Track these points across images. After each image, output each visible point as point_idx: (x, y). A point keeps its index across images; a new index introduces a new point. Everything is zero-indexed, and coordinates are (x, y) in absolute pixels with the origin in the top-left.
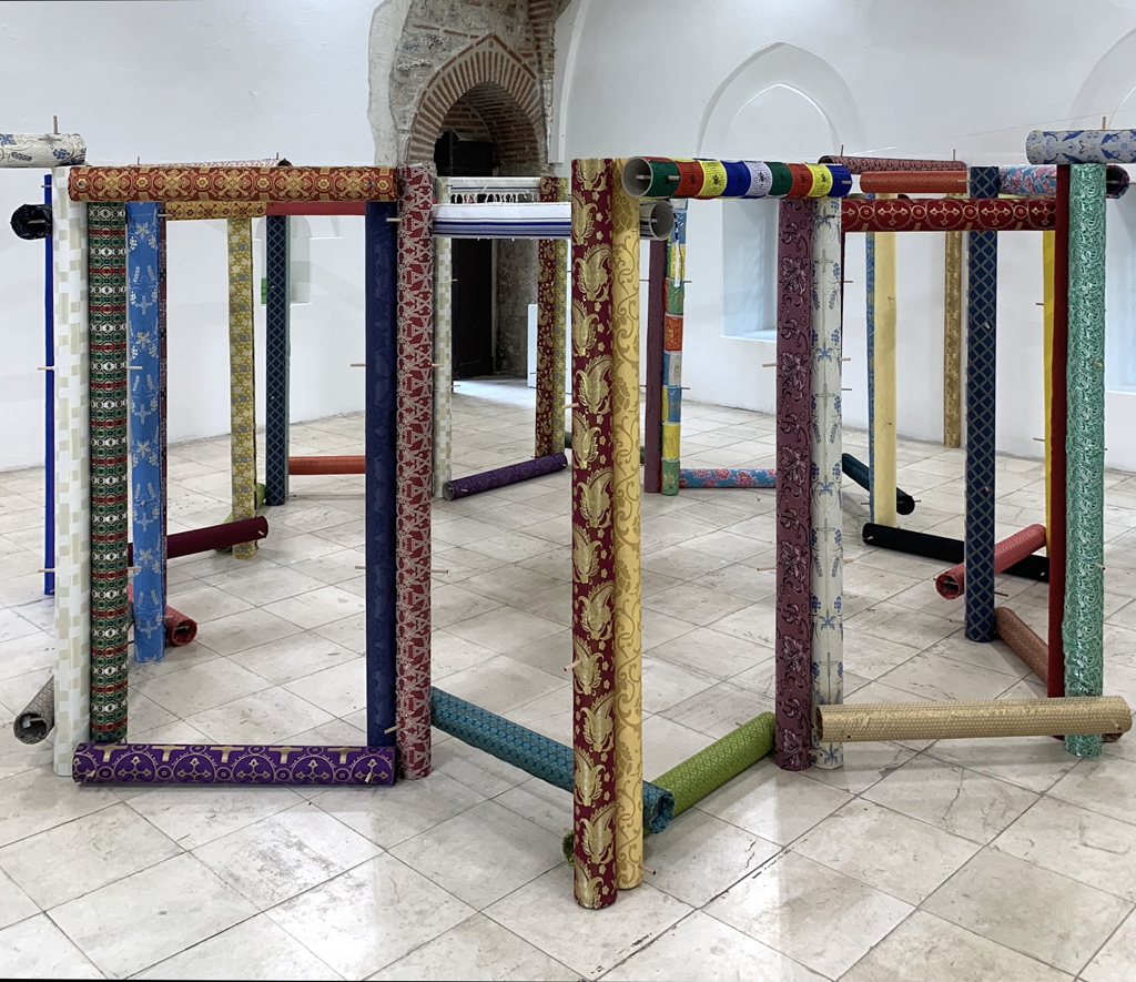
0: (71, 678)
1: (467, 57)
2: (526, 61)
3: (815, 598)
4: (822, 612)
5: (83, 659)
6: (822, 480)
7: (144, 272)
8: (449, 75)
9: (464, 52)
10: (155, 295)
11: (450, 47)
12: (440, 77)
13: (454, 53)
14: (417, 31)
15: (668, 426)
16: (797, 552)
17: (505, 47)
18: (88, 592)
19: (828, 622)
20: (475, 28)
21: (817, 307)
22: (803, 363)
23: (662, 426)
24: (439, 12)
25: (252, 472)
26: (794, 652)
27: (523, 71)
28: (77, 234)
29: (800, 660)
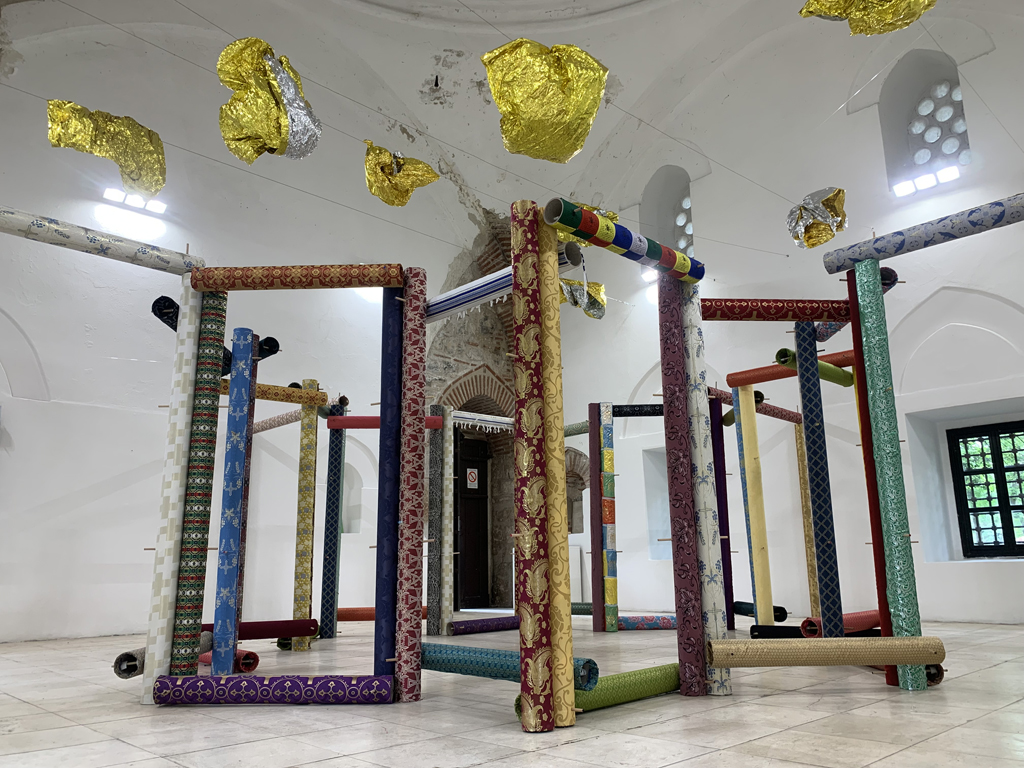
0: (160, 626)
1: (469, 377)
2: (508, 384)
3: (702, 562)
4: (707, 572)
5: (170, 613)
6: (700, 474)
7: (239, 392)
8: (457, 388)
9: (467, 374)
10: (246, 409)
11: (457, 370)
12: (451, 389)
13: (461, 374)
14: (436, 358)
15: (608, 579)
16: (686, 524)
17: (493, 373)
18: (177, 564)
19: (712, 579)
20: (474, 360)
21: (688, 358)
22: (680, 391)
23: (603, 580)
24: (451, 348)
25: (309, 587)
26: (688, 600)
27: (506, 390)
28: (194, 316)
29: (694, 607)
